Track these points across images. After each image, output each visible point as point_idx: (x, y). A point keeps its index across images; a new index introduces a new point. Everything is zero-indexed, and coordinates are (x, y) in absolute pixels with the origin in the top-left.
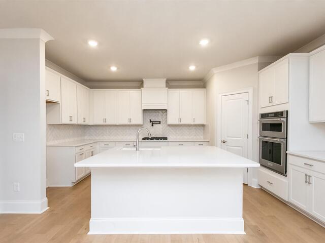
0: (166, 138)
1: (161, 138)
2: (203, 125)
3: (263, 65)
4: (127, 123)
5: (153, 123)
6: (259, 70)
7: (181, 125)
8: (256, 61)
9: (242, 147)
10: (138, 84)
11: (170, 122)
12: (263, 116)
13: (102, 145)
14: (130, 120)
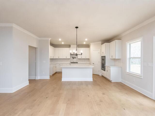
0: (77, 63)
1: (76, 63)
2: (89, 59)
3: (102, 44)
4: (65, 58)
5: (73, 58)
6: (102, 45)
7: (82, 59)
8: (101, 42)
9: (97, 65)
10: (69, 46)
11: (78, 58)
12: (102, 57)
13: (58, 64)
14: (66, 57)
